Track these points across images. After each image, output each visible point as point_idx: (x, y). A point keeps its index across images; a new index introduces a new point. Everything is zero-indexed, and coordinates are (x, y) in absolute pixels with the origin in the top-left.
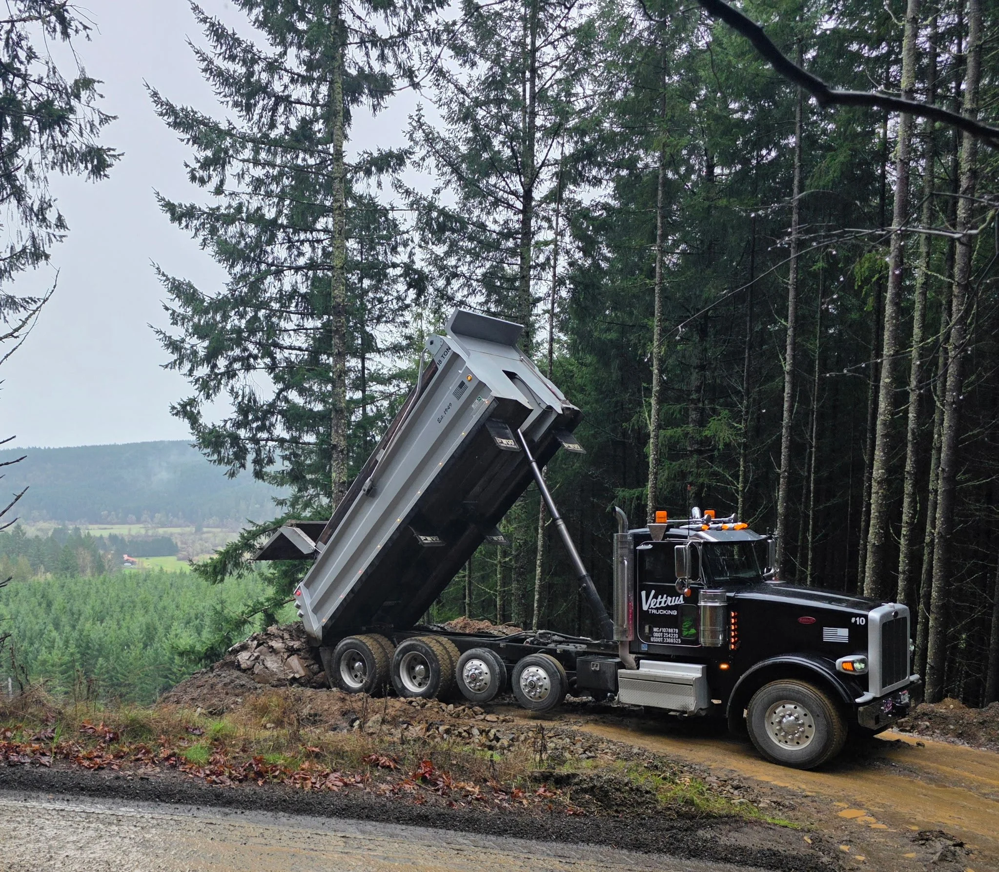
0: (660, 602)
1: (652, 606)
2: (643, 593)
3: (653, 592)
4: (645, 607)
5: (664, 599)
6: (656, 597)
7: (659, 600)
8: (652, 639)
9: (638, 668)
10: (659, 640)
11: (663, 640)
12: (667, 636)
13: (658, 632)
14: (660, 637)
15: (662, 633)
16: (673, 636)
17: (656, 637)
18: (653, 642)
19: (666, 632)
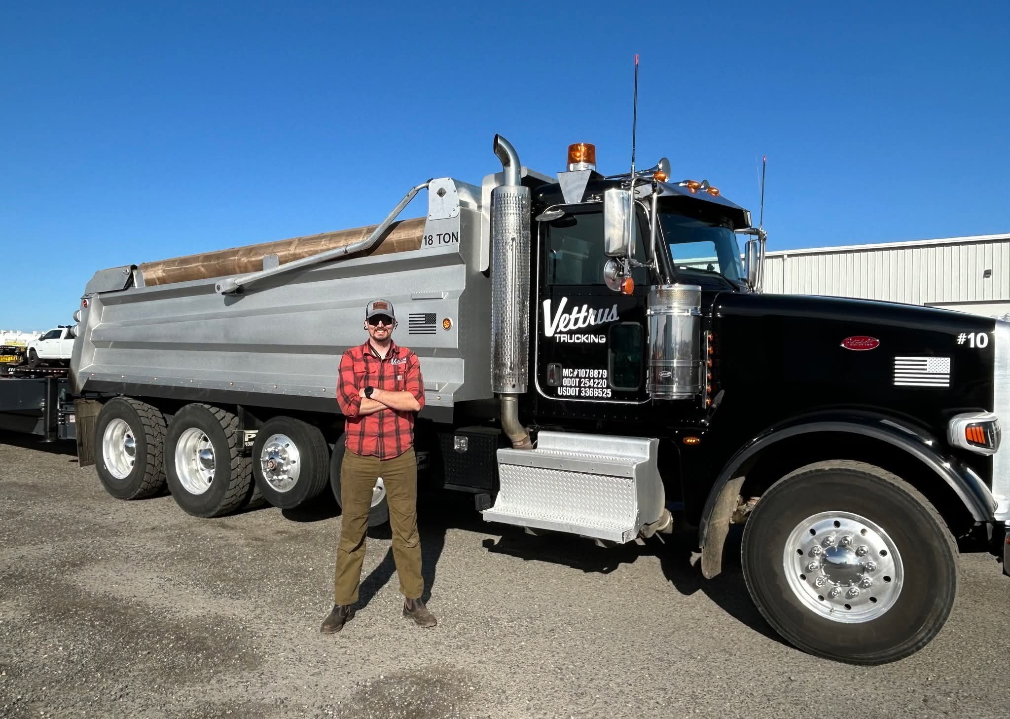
0: (577, 320)
1: (562, 326)
2: (547, 304)
3: (564, 300)
4: (549, 332)
5: (584, 314)
7: (574, 315)
8: (560, 391)
9: (535, 447)
10: (573, 392)
11: (580, 392)
12: (587, 386)
13: (571, 378)
14: (575, 387)
15: (578, 380)
16: (598, 384)
17: (566, 387)
18: (562, 396)
19: (585, 378)
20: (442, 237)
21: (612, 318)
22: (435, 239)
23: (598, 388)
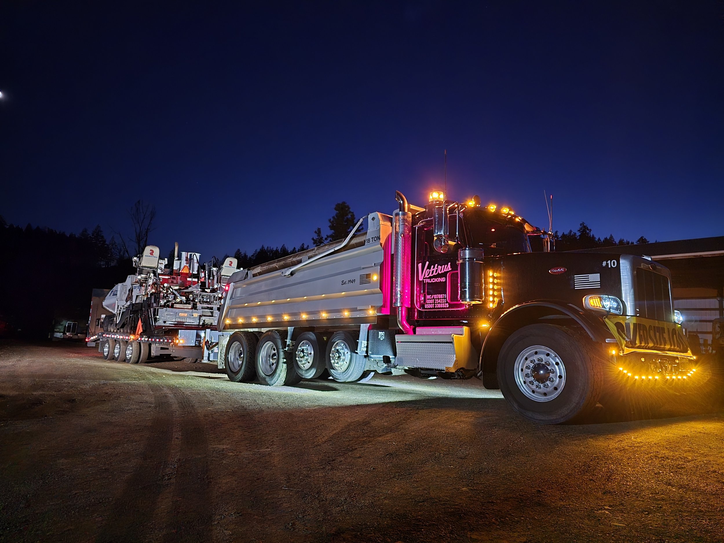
0: (433, 272)
1: (426, 275)
3: (427, 263)
4: (421, 278)
5: (436, 268)
6: (429, 268)
7: (432, 269)
8: (426, 306)
9: (415, 334)
10: (432, 306)
11: (435, 306)
12: (438, 302)
13: (431, 299)
14: (432, 303)
15: (433, 300)
16: (442, 302)
17: (429, 304)
18: (427, 309)
19: (437, 299)
20: (373, 239)
21: (448, 269)
22: (371, 240)
23: (442, 303)
